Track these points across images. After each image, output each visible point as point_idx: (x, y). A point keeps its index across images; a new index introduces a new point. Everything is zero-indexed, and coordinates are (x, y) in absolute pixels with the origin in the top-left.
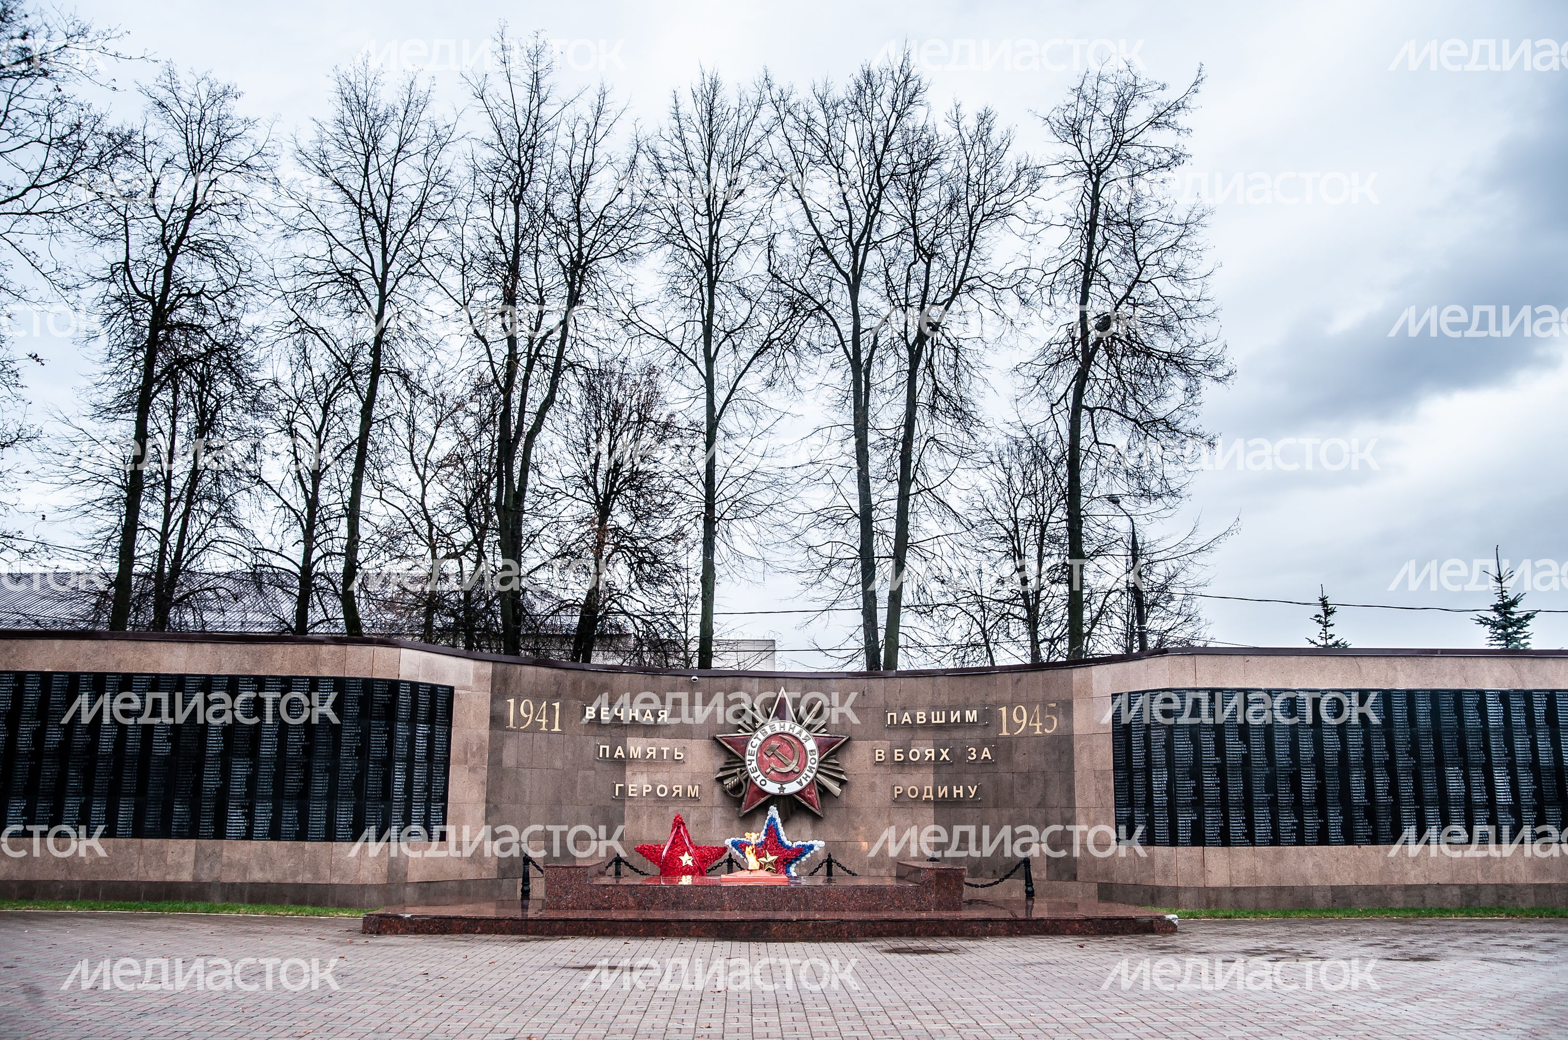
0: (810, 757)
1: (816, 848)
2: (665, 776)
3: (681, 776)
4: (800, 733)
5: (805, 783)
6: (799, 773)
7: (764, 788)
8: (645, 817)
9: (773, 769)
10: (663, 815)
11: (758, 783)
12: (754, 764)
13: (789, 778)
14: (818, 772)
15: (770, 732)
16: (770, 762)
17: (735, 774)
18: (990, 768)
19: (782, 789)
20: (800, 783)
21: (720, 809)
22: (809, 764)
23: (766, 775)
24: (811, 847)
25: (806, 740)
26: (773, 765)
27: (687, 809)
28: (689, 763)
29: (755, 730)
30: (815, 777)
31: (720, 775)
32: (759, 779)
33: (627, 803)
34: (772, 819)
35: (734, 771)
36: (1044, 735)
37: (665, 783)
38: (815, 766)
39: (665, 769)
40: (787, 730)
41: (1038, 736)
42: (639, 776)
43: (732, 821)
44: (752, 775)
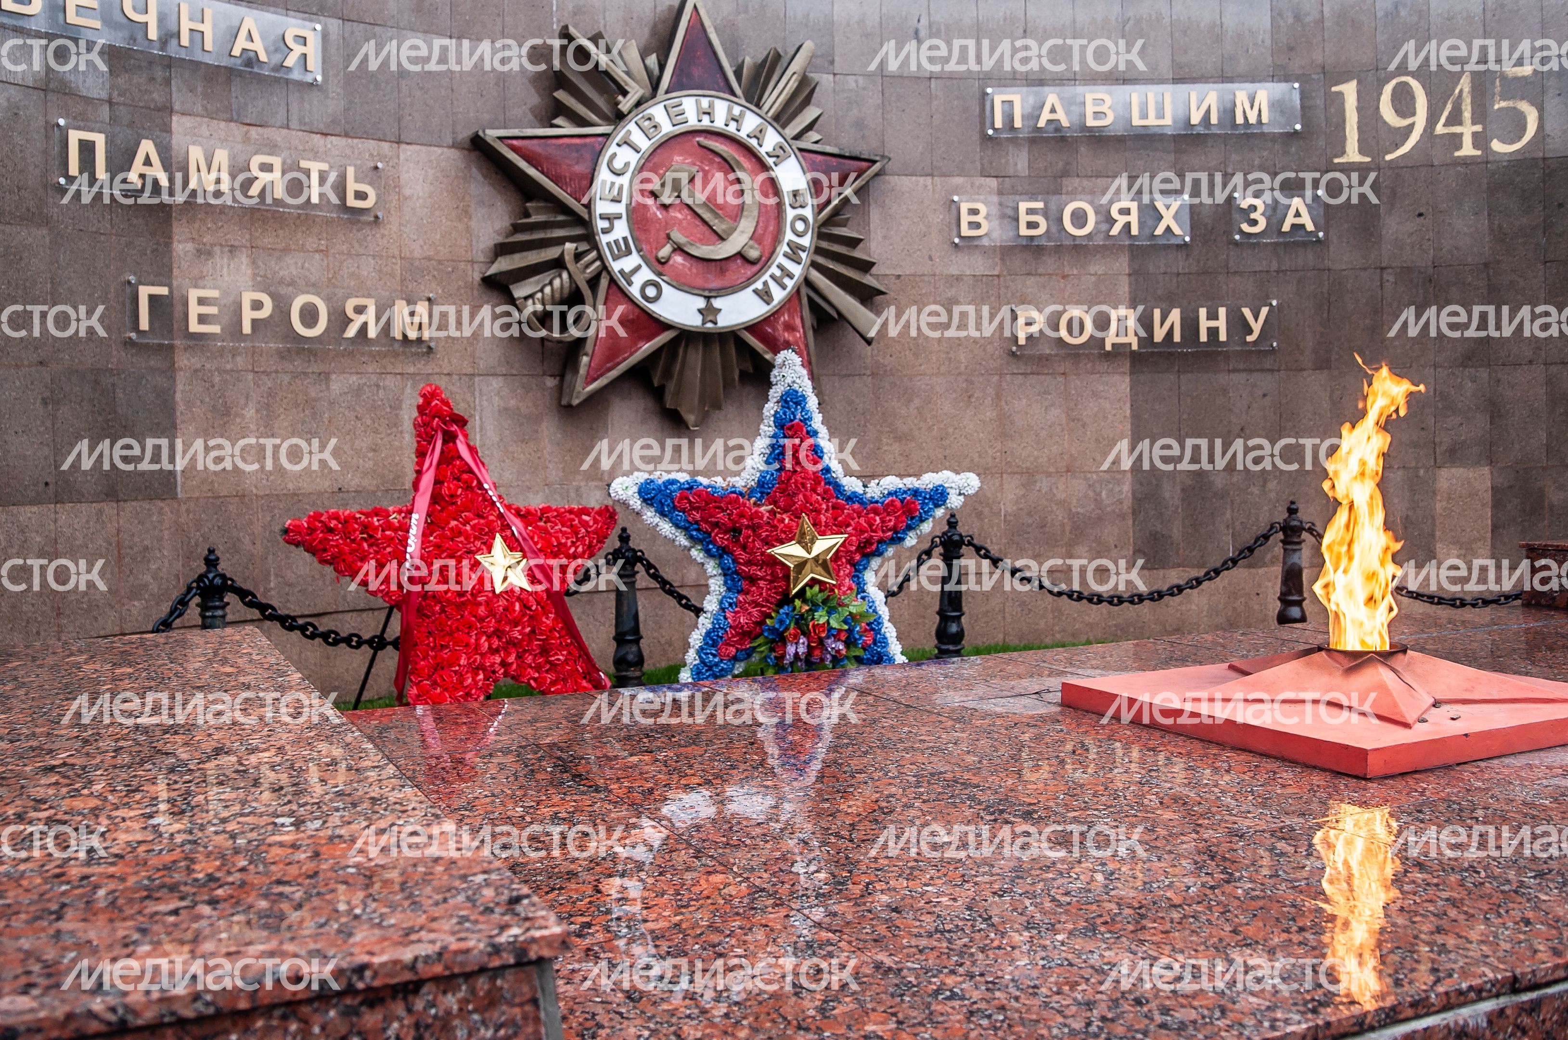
0: (790, 213)
1: (955, 501)
2: (315, 267)
3: (367, 268)
4: (759, 134)
5: (779, 295)
6: (759, 264)
7: (656, 308)
8: (250, 412)
9: (679, 249)
10: (310, 403)
11: (635, 291)
12: (621, 230)
13: (732, 277)
14: (814, 265)
15: (667, 128)
16: (668, 224)
17: (558, 264)
18: (1308, 258)
19: (710, 312)
20: (765, 295)
21: (496, 383)
22: (789, 236)
23: (659, 265)
24: (939, 496)
25: (779, 155)
26: (677, 236)
27: (390, 381)
28: (392, 225)
29: (619, 117)
30: (807, 282)
31: (504, 264)
32: (638, 280)
33: (183, 361)
34: (792, 399)
35: (552, 253)
36: (1487, 160)
37: (313, 287)
38: (806, 241)
39: (311, 243)
40: (719, 123)
41: (1466, 162)
42: (221, 260)
43: (536, 420)
44: (616, 266)
